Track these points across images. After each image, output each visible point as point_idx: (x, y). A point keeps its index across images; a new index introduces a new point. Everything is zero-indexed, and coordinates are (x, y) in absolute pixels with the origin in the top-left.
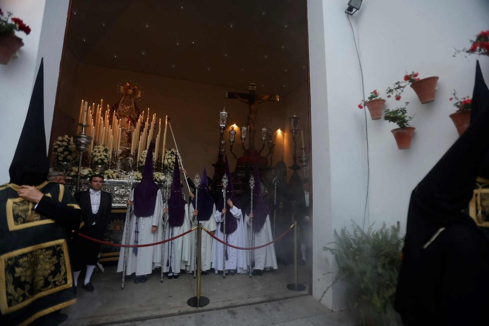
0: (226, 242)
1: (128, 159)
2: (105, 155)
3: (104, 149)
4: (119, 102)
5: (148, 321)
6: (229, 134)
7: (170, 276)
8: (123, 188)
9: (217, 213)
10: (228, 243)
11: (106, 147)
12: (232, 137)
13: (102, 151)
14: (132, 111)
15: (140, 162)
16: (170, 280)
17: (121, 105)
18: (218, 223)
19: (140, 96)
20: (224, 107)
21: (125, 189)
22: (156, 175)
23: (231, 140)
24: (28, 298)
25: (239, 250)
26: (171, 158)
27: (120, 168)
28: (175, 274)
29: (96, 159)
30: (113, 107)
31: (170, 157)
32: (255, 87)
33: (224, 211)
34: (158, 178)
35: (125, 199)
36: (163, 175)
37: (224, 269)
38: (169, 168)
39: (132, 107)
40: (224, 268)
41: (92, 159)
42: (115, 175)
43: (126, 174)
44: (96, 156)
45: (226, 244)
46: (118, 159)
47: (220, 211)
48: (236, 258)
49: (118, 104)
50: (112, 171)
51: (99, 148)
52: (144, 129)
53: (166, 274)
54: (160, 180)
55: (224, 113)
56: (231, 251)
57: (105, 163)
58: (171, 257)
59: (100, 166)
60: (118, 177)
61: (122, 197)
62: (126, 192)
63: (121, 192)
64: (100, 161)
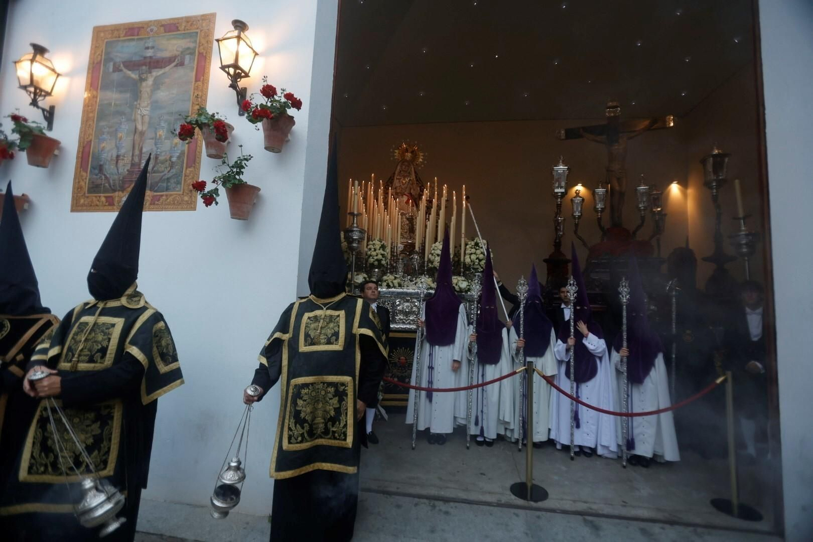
0: (575, 396)
1: (412, 258)
2: (382, 254)
3: (380, 245)
4: (394, 173)
5: (452, 504)
6: (571, 204)
7: (481, 442)
8: (408, 301)
9: (559, 345)
10: (580, 399)
11: (383, 242)
12: (577, 209)
13: (378, 248)
14: (412, 184)
15: (430, 261)
16: (480, 447)
17: (397, 178)
18: (560, 362)
19: (421, 160)
20: (560, 158)
21: (411, 302)
22: (455, 280)
23: (575, 214)
24: (307, 441)
25: (601, 413)
26: (475, 253)
27: (402, 272)
28: (487, 440)
29: (371, 260)
30: (387, 183)
31: (473, 250)
32: (619, 109)
33: (571, 341)
34: (456, 285)
35: (411, 318)
36: (464, 281)
37: (571, 443)
38: (473, 269)
39: (412, 179)
40: (572, 441)
41: (367, 261)
42: (396, 282)
43: (411, 281)
44: (371, 256)
45: (576, 400)
46: (399, 259)
47: (565, 341)
48: (594, 428)
49: (394, 177)
50: (392, 277)
51: (374, 244)
52: (432, 210)
53: (474, 437)
54: (460, 288)
55: (561, 168)
56: (584, 413)
57: (383, 265)
58: (482, 411)
59: (376, 270)
60: (400, 286)
61: (407, 314)
62: (412, 308)
63: (405, 307)
64: (376, 263)
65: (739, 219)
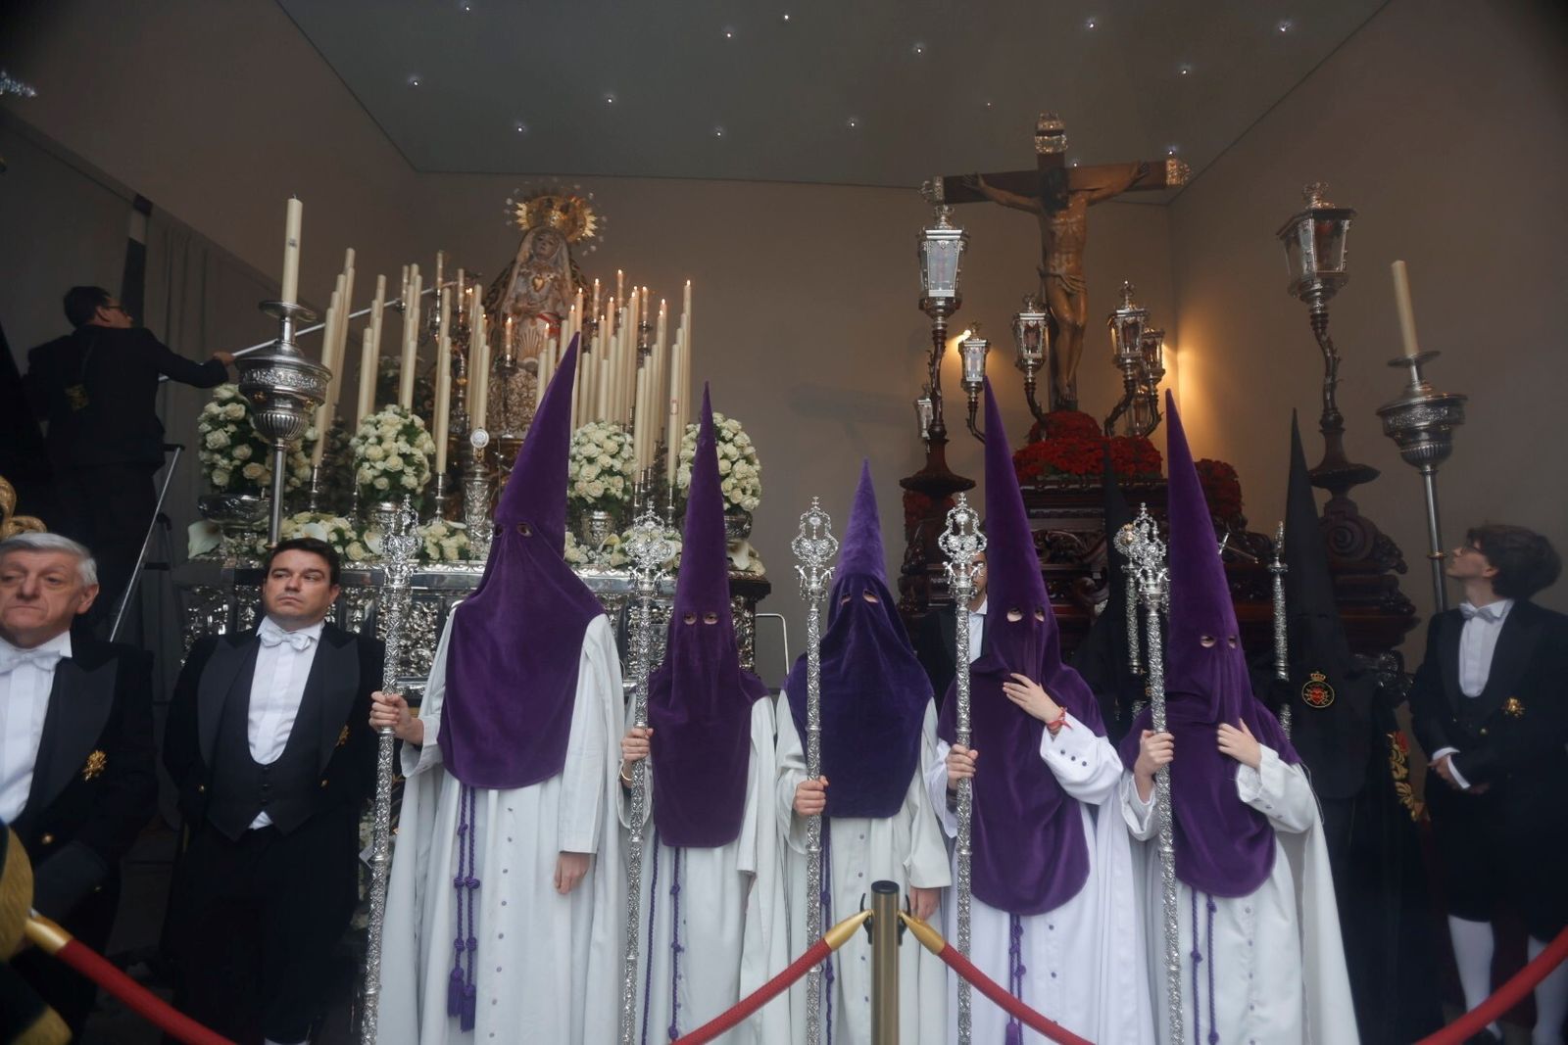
2: (403, 456)
3: (400, 427)
4: (514, 263)
11: (412, 417)
12: (974, 366)
13: (393, 435)
14: (561, 288)
17: (520, 274)
20: (942, 210)
23: (969, 380)
27: (481, 513)
29: (366, 473)
39: (559, 275)
42: (451, 545)
44: (368, 460)
46: (474, 474)
50: (439, 529)
51: (380, 421)
55: (946, 232)
57: (409, 490)
59: (388, 505)
64: (383, 483)
65: (1407, 364)
